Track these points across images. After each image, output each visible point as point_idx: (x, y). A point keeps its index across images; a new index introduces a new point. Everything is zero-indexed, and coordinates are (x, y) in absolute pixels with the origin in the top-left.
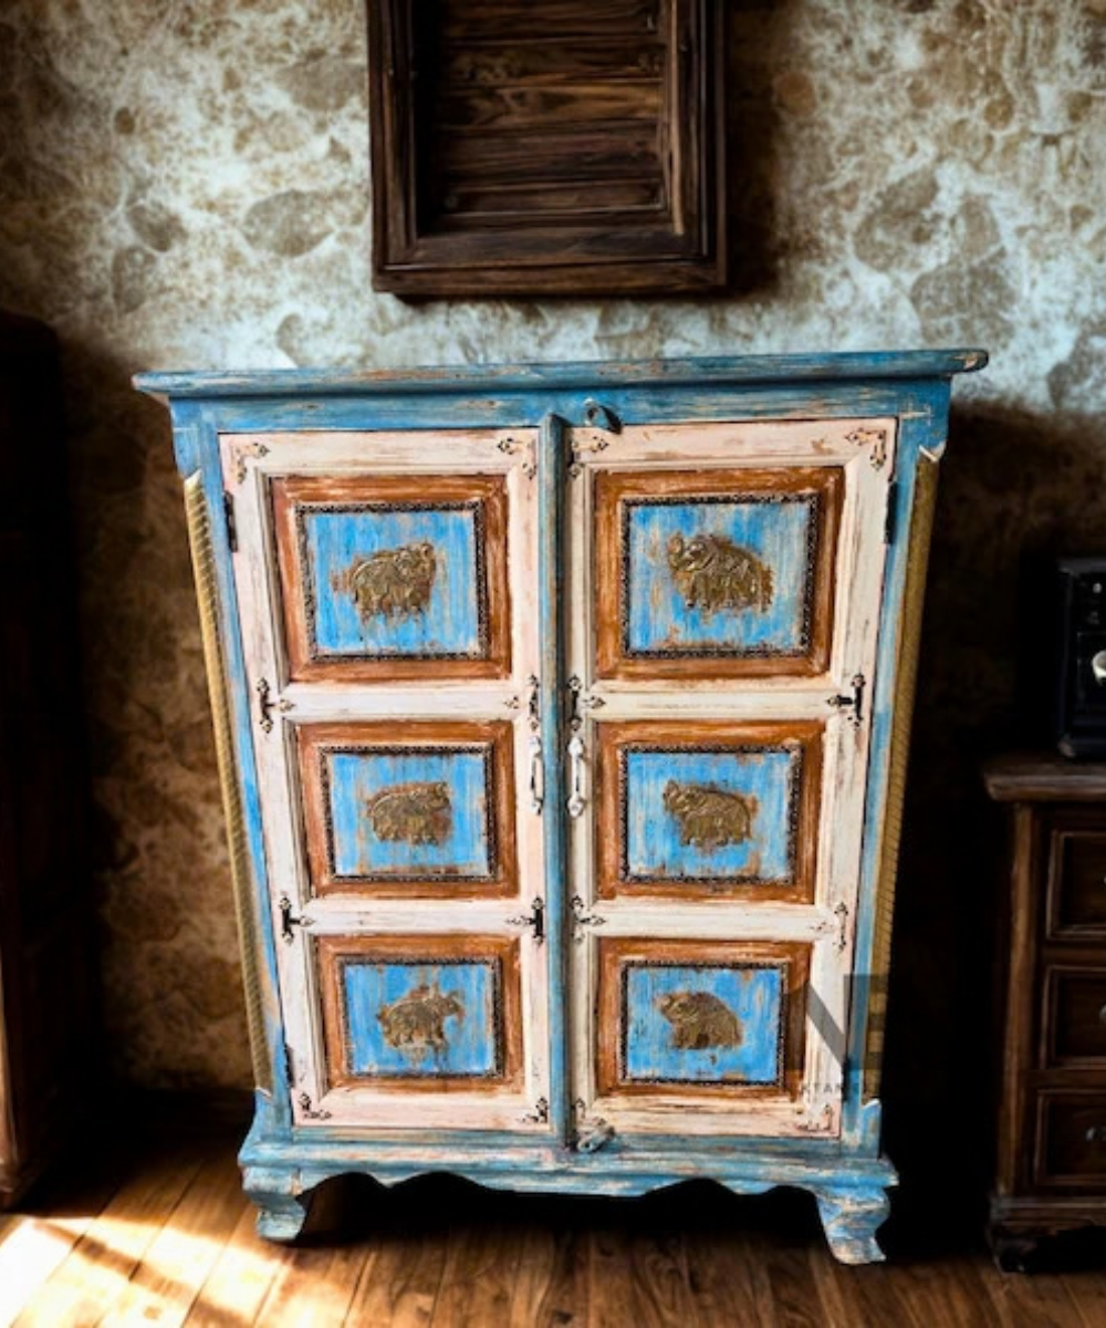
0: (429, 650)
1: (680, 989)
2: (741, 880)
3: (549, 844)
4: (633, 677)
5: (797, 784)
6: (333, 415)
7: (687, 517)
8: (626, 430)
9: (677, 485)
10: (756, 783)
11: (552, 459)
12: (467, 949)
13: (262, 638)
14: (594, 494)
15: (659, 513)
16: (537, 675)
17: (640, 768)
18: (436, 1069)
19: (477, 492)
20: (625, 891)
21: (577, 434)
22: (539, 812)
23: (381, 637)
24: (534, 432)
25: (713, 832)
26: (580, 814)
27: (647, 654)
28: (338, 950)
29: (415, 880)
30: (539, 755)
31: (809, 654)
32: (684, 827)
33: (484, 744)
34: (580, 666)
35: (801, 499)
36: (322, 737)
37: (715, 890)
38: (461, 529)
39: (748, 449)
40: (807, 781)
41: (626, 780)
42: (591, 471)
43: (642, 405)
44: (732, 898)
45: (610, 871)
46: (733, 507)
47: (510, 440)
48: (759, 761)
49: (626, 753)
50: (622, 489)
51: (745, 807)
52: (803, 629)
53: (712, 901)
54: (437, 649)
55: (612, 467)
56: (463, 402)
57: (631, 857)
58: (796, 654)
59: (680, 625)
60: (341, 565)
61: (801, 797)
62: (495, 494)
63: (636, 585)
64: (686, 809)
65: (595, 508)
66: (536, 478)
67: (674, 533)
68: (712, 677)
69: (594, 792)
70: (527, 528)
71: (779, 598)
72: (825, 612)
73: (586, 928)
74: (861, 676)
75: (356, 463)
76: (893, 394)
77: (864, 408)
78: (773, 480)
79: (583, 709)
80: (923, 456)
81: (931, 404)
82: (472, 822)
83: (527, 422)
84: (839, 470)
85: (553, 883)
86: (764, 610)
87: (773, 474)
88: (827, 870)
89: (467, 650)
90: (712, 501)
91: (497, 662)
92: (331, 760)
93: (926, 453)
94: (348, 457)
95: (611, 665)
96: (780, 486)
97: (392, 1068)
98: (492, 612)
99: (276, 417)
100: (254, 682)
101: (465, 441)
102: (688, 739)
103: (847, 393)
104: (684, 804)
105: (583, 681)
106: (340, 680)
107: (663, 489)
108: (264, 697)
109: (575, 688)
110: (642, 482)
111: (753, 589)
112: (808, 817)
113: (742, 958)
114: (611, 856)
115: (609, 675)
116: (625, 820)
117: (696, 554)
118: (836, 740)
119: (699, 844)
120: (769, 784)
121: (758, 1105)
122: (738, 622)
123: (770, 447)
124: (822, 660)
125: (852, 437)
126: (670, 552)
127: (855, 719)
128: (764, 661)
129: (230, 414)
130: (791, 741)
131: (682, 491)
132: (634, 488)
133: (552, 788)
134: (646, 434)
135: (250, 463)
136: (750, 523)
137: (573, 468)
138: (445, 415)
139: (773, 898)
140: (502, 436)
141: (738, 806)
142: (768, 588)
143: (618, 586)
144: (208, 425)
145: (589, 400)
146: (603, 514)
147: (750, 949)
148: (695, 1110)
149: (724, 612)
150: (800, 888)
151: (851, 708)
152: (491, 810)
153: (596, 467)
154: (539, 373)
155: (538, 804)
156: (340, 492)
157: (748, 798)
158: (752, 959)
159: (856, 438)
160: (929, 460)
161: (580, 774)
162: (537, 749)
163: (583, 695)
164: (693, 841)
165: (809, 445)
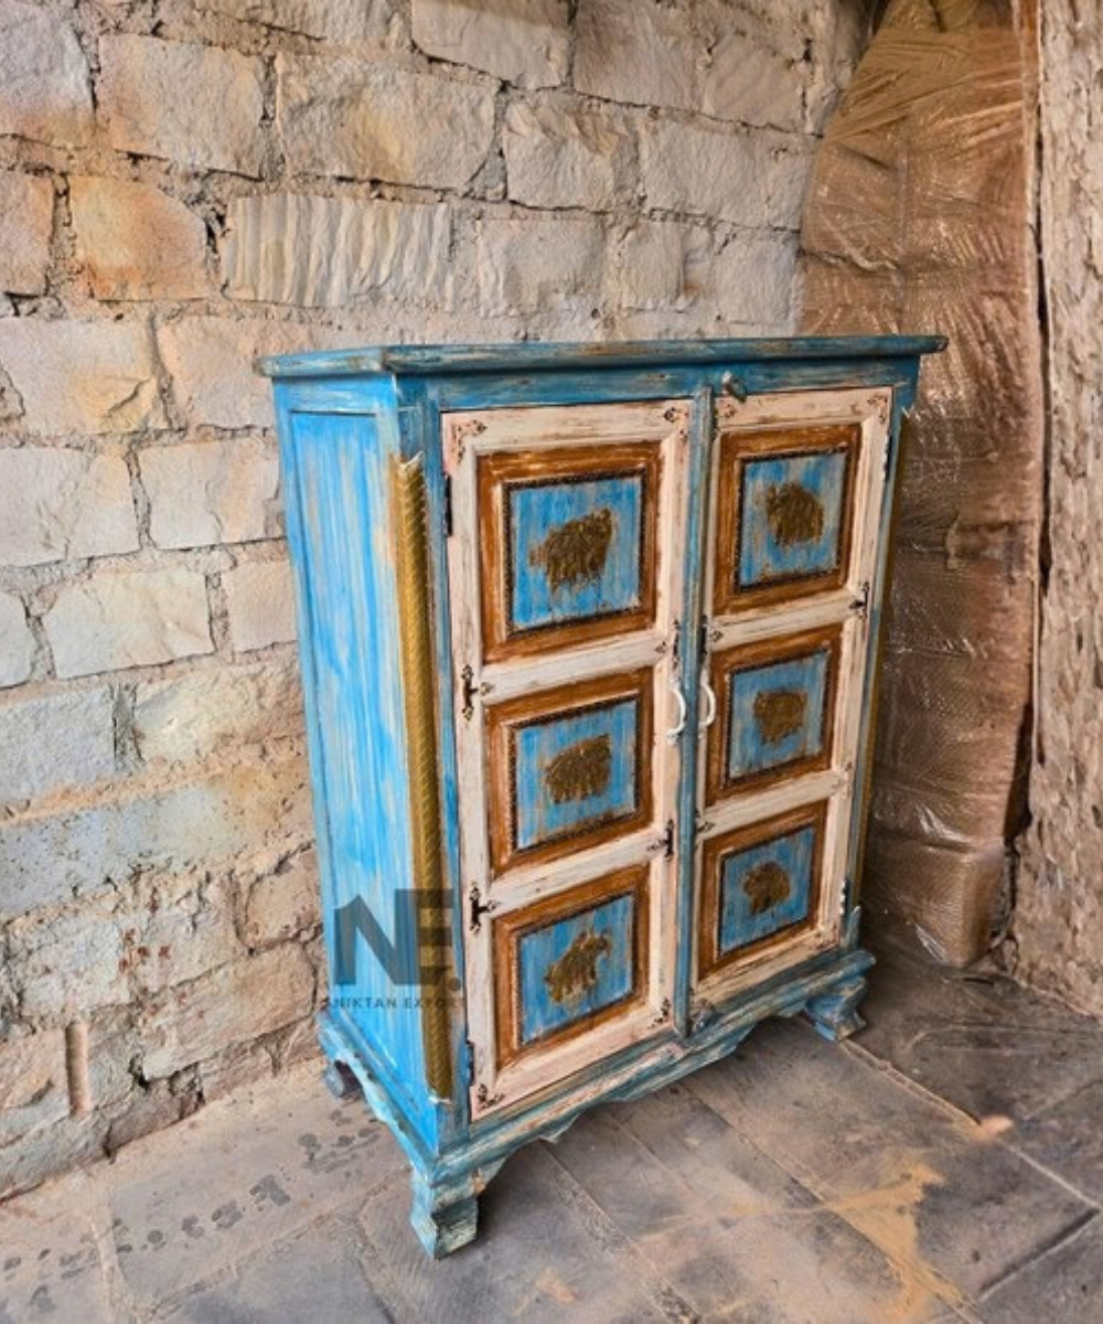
0: (601, 610)
1: (756, 865)
2: (793, 762)
4: (737, 609)
5: (829, 676)
6: (543, 390)
7: (779, 471)
8: (749, 398)
9: (772, 443)
10: (807, 681)
11: (709, 424)
12: (614, 885)
13: (469, 623)
15: (764, 467)
16: (680, 619)
17: (740, 686)
18: (588, 1010)
19: (642, 459)
20: (724, 794)
21: (720, 403)
23: (567, 604)
24: (688, 402)
25: (781, 727)
27: (750, 588)
28: (513, 926)
29: (581, 834)
31: (839, 570)
32: (764, 728)
33: (635, 692)
34: (708, 610)
35: (841, 451)
36: (509, 715)
39: (815, 413)
41: (732, 699)
42: (723, 434)
43: (760, 377)
45: (714, 781)
46: (805, 460)
47: (672, 409)
48: (809, 662)
49: (733, 675)
50: (739, 449)
51: (800, 703)
52: (837, 552)
53: (774, 785)
54: (609, 608)
56: (643, 376)
57: (732, 763)
58: (833, 572)
59: (770, 560)
60: (538, 538)
62: (653, 460)
63: (746, 530)
66: (688, 443)
67: (770, 484)
68: (783, 600)
70: (678, 488)
71: (826, 530)
73: (702, 835)
74: (867, 583)
75: (558, 436)
76: (891, 368)
77: (878, 379)
78: (824, 437)
79: (709, 643)
80: (903, 414)
81: (910, 377)
83: (685, 393)
84: (859, 427)
86: (818, 540)
88: (842, 738)
89: (630, 605)
90: (794, 455)
91: (646, 613)
92: (519, 735)
93: (906, 412)
94: (552, 430)
95: (724, 601)
96: (829, 440)
97: (555, 1024)
98: (646, 568)
99: (496, 393)
100: (459, 670)
101: (641, 411)
102: (769, 654)
104: (766, 709)
105: (709, 620)
106: (526, 655)
107: (763, 447)
108: (468, 684)
109: (704, 626)
110: (751, 443)
111: (813, 525)
113: (791, 826)
114: (715, 767)
115: (721, 611)
117: (781, 500)
118: (852, 636)
119: (772, 741)
120: (814, 680)
121: (795, 940)
122: (803, 552)
124: (844, 575)
125: (871, 401)
126: (767, 499)
127: (863, 618)
128: (815, 581)
129: (453, 391)
130: (826, 642)
132: (748, 449)
133: (692, 717)
134: (760, 402)
135: (469, 442)
136: (813, 472)
138: (627, 388)
139: (811, 770)
140: (668, 405)
141: (797, 702)
142: (821, 523)
143: (732, 533)
144: (433, 403)
145: (727, 372)
146: (724, 472)
147: (794, 817)
148: (760, 963)
149: (796, 545)
150: (825, 757)
151: (861, 610)
154: (713, 349)
155: (677, 735)
156: (537, 466)
157: (801, 693)
158: (797, 825)
160: (906, 417)
163: (708, 631)
164: (768, 738)
165: (850, 408)
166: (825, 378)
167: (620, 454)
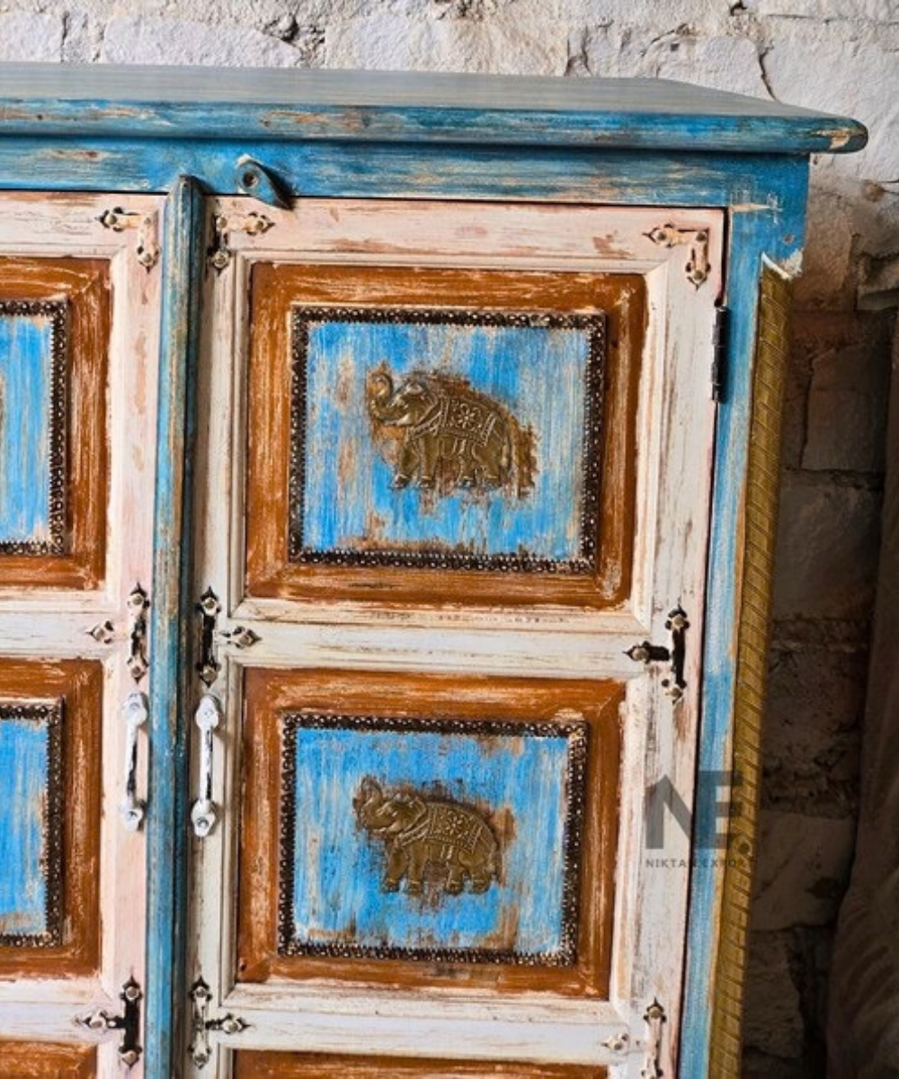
2: (485, 956)
3: (156, 886)
4: (307, 594)
5: (579, 789)
7: (398, 342)
8: (302, 204)
10: (511, 786)
11: (183, 244)
14: (250, 297)
16: (147, 587)
17: (316, 753)
19: (62, 286)
20: (283, 969)
21: (225, 206)
22: (141, 826)
24: (157, 200)
25: (438, 869)
26: (211, 832)
27: (330, 558)
30: (145, 726)
31: (596, 570)
32: (389, 859)
33: (51, 702)
34: (218, 575)
35: (578, 323)
37: (440, 972)
38: (32, 345)
39: (492, 243)
40: (596, 785)
41: (291, 775)
42: (246, 261)
43: (329, 169)
44: (469, 985)
45: (260, 933)
46: (471, 330)
47: (119, 211)
48: (515, 748)
49: (291, 727)
50: (293, 292)
51: (493, 830)
52: (586, 530)
53: (433, 989)
55: (279, 258)
56: (48, 151)
57: (298, 911)
58: (575, 568)
59: (386, 513)
61: (586, 813)
62: (92, 289)
63: (316, 442)
64: (394, 827)
65: (250, 319)
66: (157, 271)
67: (377, 368)
68: (437, 600)
69: (236, 792)
70: (139, 347)
71: (545, 478)
72: (620, 502)
73: (214, 1037)
74: (680, 612)
76: (719, 175)
77: (675, 195)
78: (533, 290)
79: (222, 649)
80: (767, 269)
81: (778, 194)
82: (22, 841)
83: (146, 185)
84: (637, 283)
85: (160, 956)
86: (522, 495)
87: (534, 281)
88: (630, 942)
89: (31, 538)
90: (436, 319)
91: (80, 559)
93: (773, 266)
95: (270, 574)
96: (543, 300)
98: (76, 476)
101: (45, 208)
102: (396, 703)
103: (650, 170)
104: (389, 819)
105: (223, 602)
107: (359, 295)
109: (210, 612)
110: (328, 284)
111: (504, 461)
112: (597, 847)
114: (261, 905)
115: (268, 589)
116: (289, 841)
117: (411, 400)
118: (643, 718)
119: (415, 891)
120: (533, 789)
122: (480, 512)
123: (528, 242)
124: (618, 580)
125: (656, 235)
126: (370, 394)
127: (673, 685)
128: (521, 577)
130: (568, 715)
131: (386, 300)
132: (315, 291)
133: (165, 785)
134: (333, 212)
136: (497, 358)
137: (217, 256)
138: (17, 171)
139: (539, 987)
140: (108, 203)
141: (482, 825)
142: (528, 462)
143: (285, 446)
145: (245, 157)
146: (262, 329)
149: (458, 494)
150: (587, 971)
151: (666, 666)
152: (57, 816)
153: (254, 256)
154: (168, 118)
155: (140, 813)
157: (498, 811)
159: (662, 237)
160: (776, 276)
161: (213, 765)
162: (141, 715)
163: (222, 624)
164: (403, 884)
165: (591, 245)
166: (511, 183)
167: (14, 273)
